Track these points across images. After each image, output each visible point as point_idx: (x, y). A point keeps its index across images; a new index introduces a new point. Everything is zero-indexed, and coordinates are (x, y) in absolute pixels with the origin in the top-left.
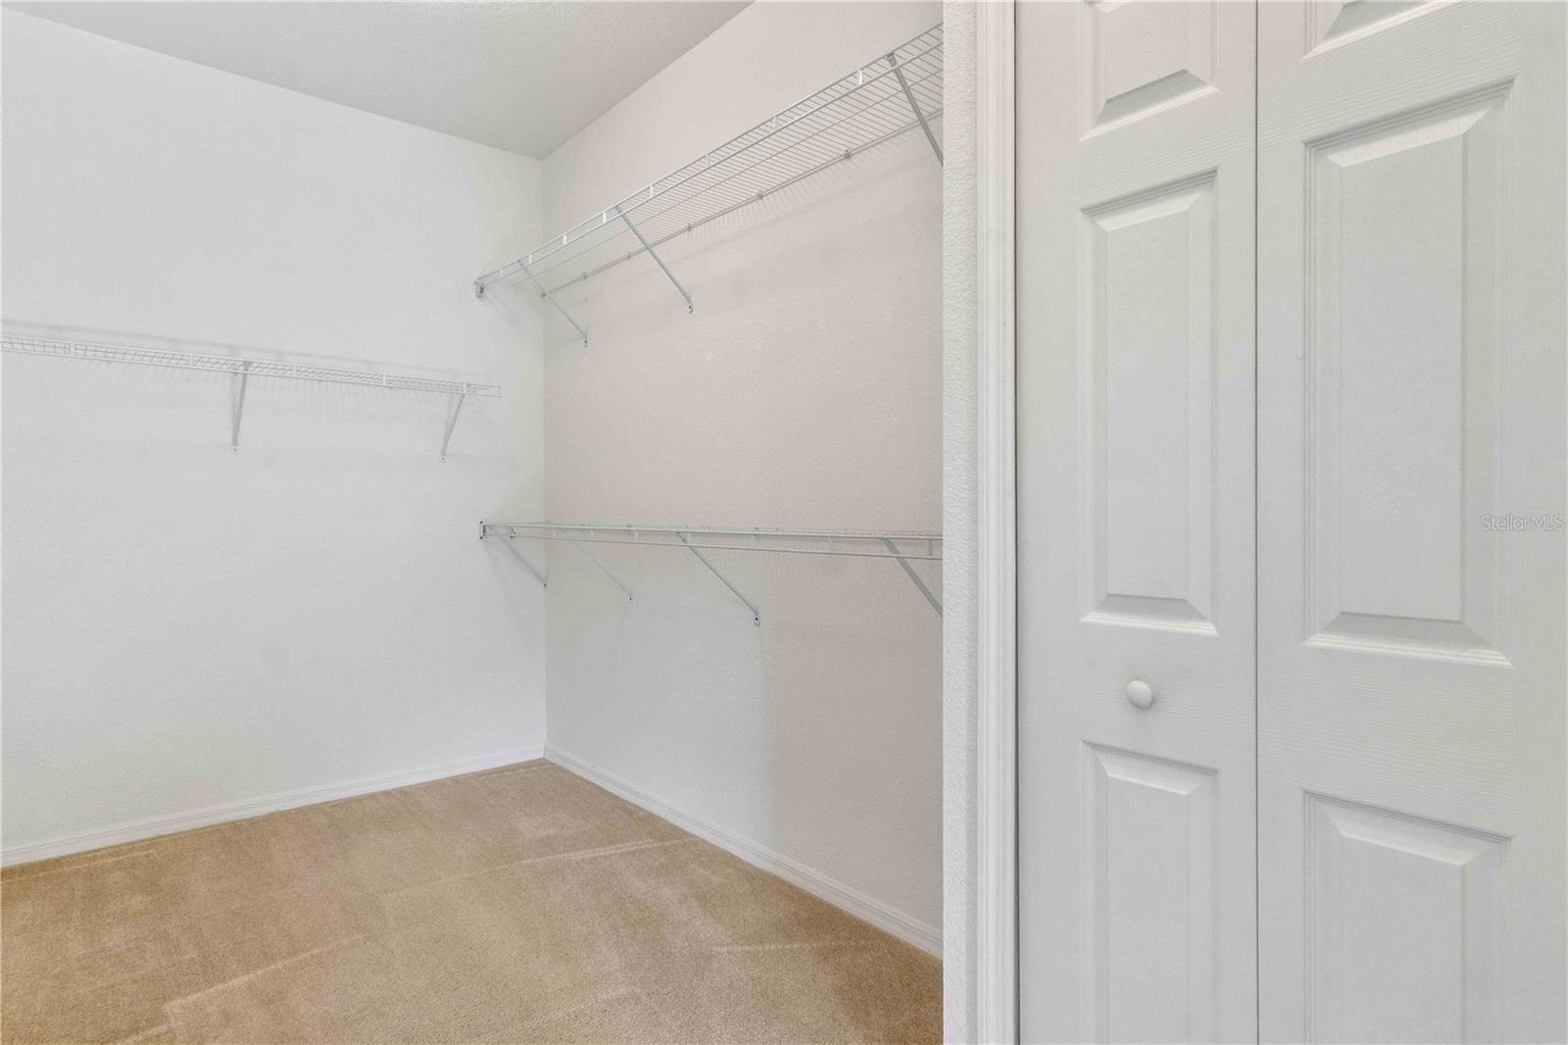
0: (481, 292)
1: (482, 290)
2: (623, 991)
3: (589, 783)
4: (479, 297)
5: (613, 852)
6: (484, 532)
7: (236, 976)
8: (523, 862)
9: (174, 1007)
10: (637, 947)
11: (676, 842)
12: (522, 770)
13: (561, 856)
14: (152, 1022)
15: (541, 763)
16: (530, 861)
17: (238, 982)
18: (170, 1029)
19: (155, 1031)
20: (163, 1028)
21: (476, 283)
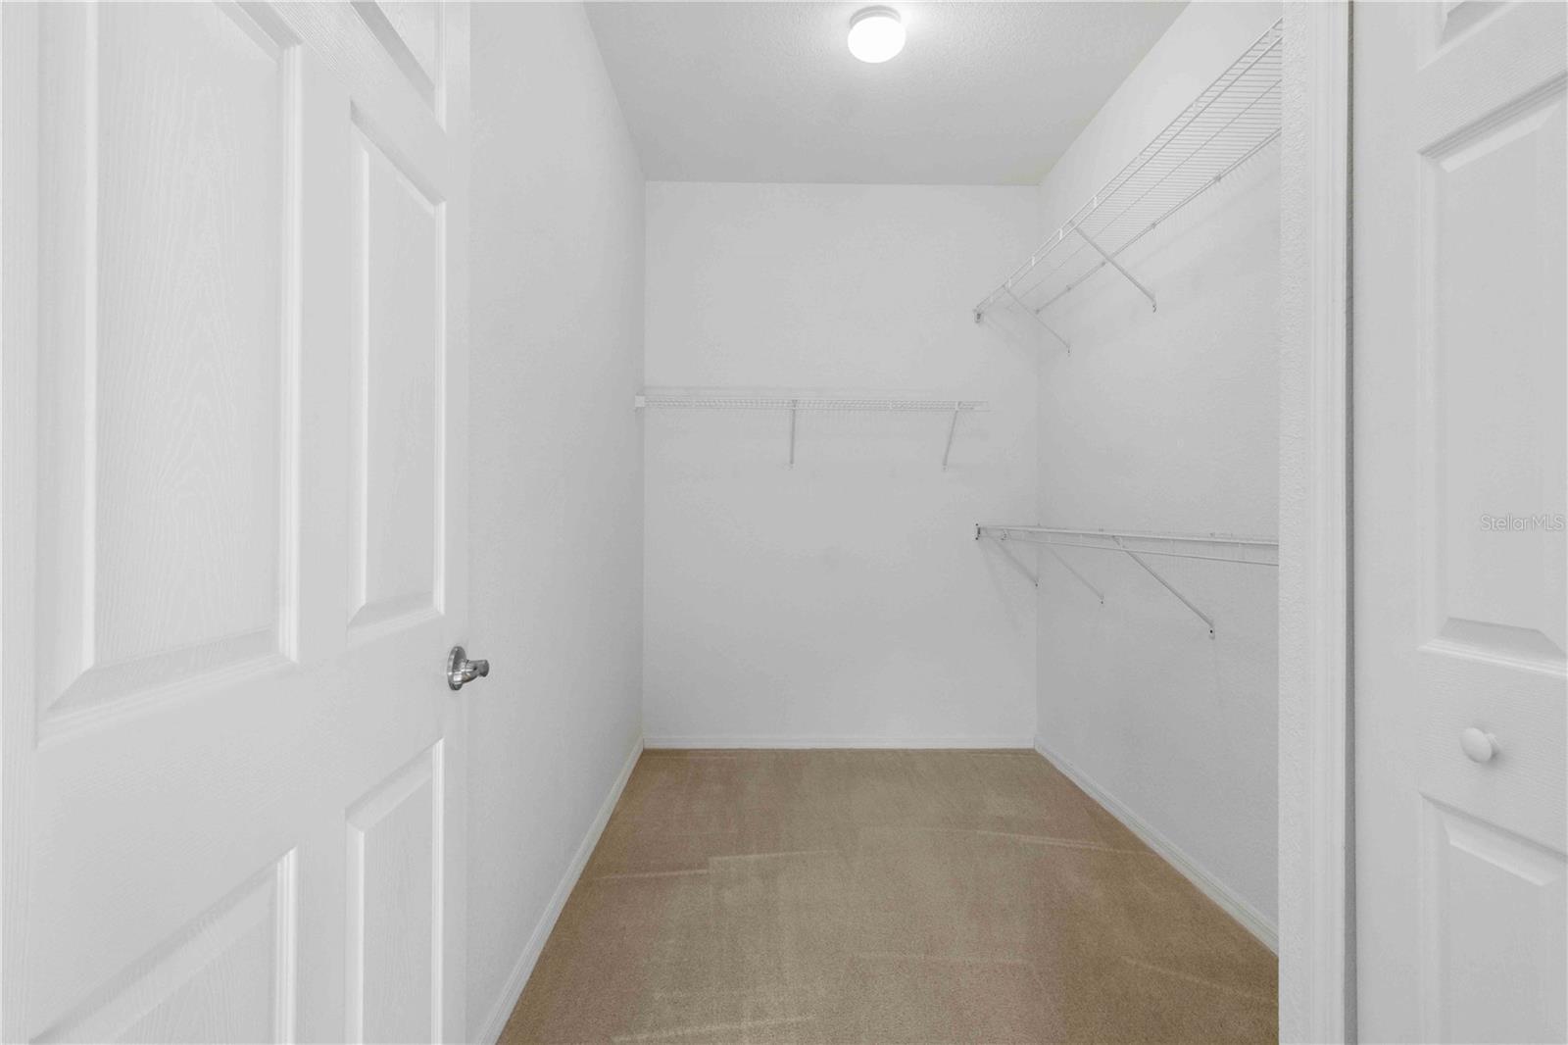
0: (979, 318)
1: (979, 315)
2: (1019, 961)
3: (1066, 779)
4: (977, 322)
5: (1062, 845)
6: (979, 533)
7: (751, 853)
8: (979, 832)
9: (715, 860)
10: (1047, 931)
11: (1130, 852)
12: (1010, 756)
13: (1012, 836)
14: (700, 866)
15: (1030, 754)
16: (986, 832)
17: (752, 857)
18: (708, 874)
19: (700, 871)
20: (705, 871)
21: (975, 310)
